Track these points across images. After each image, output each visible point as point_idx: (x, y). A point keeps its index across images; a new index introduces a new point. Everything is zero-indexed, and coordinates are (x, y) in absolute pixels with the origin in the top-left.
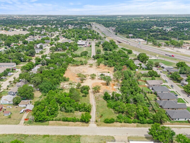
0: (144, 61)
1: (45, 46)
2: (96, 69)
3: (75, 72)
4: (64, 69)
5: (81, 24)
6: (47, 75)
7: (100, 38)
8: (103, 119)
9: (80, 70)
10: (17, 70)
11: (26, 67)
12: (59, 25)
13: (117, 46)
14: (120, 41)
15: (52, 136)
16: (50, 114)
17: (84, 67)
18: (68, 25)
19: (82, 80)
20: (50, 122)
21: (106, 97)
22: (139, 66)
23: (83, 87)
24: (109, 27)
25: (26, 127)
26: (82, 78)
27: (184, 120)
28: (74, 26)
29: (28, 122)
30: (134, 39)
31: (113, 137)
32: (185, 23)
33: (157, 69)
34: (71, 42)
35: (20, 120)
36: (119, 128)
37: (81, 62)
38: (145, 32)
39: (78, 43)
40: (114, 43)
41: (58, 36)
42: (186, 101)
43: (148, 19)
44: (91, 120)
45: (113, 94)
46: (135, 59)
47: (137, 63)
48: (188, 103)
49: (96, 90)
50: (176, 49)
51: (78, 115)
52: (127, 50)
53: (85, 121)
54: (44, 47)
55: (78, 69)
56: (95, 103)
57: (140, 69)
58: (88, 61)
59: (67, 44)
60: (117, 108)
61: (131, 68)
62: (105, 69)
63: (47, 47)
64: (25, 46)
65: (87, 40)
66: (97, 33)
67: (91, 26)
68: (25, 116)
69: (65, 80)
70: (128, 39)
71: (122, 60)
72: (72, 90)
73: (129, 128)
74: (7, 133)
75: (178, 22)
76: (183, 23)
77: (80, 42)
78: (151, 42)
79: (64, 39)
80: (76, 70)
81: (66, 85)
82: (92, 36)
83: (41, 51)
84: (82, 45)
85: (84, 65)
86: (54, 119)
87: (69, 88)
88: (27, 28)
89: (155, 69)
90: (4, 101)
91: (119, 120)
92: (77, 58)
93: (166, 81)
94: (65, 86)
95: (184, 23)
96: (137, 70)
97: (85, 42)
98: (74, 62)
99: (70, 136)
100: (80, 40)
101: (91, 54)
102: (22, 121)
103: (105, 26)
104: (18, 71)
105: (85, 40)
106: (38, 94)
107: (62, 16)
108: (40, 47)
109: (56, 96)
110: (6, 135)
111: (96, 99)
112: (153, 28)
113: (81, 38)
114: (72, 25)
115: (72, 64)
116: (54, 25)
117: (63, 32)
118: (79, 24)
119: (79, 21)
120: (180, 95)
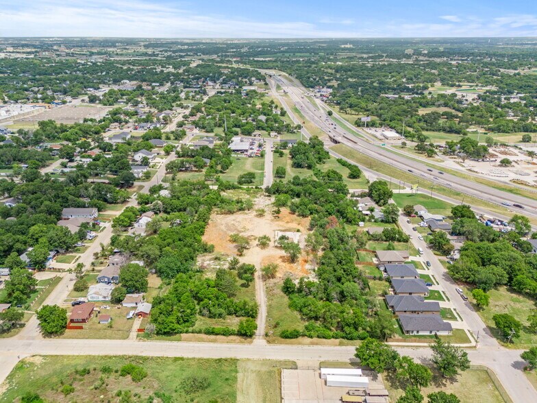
0: (382, 201)
1: (154, 158)
2: (272, 220)
3: (225, 230)
4: (203, 223)
5: (240, 79)
6: (170, 240)
7: (288, 129)
8: (279, 330)
9: (236, 224)
10: (102, 225)
11: (123, 221)
12: (182, 82)
13: (328, 153)
14: (336, 138)
15: (188, 359)
16: (182, 321)
17: (246, 216)
18: (203, 82)
19: (241, 250)
20: (184, 335)
21: (288, 289)
22: (368, 212)
23: (242, 267)
24: (312, 87)
25: (141, 343)
26: (242, 245)
27: (427, 333)
28: (222, 83)
29: (144, 334)
30: (372, 131)
31: (294, 363)
32: (522, 73)
33: (408, 222)
34: (214, 142)
35: (129, 331)
36: (306, 347)
37: (238, 203)
38: (405, 107)
39: (232, 147)
40: (321, 146)
41: (180, 125)
42: (447, 297)
44: (257, 332)
45: (301, 283)
46: (362, 196)
47: (364, 205)
48: (449, 301)
49: (269, 273)
50: (469, 163)
51: (234, 322)
52: (350, 165)
53: (246, 334)
54: (150, 161)
55: (233, 222)
56: (266, 299)
57: (369, 221)
58: (256, 199)
59: (206, 151)
61: (348, 219)
62: (292, 221)
63: (158, 160)
64: (107, 156)
65: (254, 133)
66: (282, 109)
67: (266, 84)
68: (137, 323)
69: (207, 249)
70: (359, 129)
71: (332, 200)
72: (220, 274)
73: (326, 348)
74: (112, 353)
75: (502, 70)
76: (515, 75)
77: (237, 142)
78: (415, 139)
79: (196, 131)
80: (227, 225)
81: (208, 262)
82: (267, 120)
83: (145, 170)
84: (242, 151)
85: (246, 211)
86: (190, 329)
87: (214, 268)
88: (99, 94)
89: (402, 220)
90: (94, 295)
91: (308, 333)
92: (231, 191)
93: (418, 253)
94: (206, 264)
95: (519, 74)
96: (361, 224)
97: (249, 143)
98: (223, 205)
99: (220, 360)
100: (236, 134)
102: (134, 334)
103: (302, 84)
104: (105, 227)
105: (250, 135)
106: (154, 281)
107: (187, 44)
108: (142, 162)
109: (191, 286)
110: (110, 357)
111: (269, 291)
112: (430, 93)
113: (239, 127)
114: (215, 82)
115: (218, 209)
116: (167, 82)
117: (195, 111)
118: (234, 78)
119: (235, 62)
120: (438, 284)
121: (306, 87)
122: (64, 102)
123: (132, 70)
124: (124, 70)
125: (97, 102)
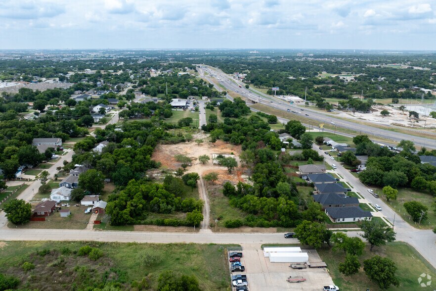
0: (297, 135)
1: (109, 110)
2: (209, 148)
3: (169, 154)
4: (151, 147)
5: (176, 68)
6: (123, 157)
7: (215, 94)
8: (222, 222)
9: (179, 150)
10: (65, 150)
11: (83, 145)
12: (131, 69)
13: (249, 108)
14: (254, 100)
15: (141, 244)
16: (134, 215)
17: (187, 146)
18: (148, 70)
19: (185, 166)
20: (137, 227)
21: (228, 191)
22: (288, 143)
23: (187, 176)
24: (232, 73)
25: (98, 232)
26: (186, 162)
28: (162, 70)
30: (281, 97)
31: (239, 246)
32: (382, 67)
33: (320, 148)
34: (158, 101)
35: (87, 222)
37: (179, 136)
38: (303, 83)
39: (173, 104)
40: (243, 104)
41: (131, 91)
42: (361, 196)
43: (311, 57)
44: (202, 223)
45: (239, 186)
46: (282, 132)
47: (284, 138)
48: (364, 198)
49: (211, 179)
50: (358, 114)
51: (182, 216)
52: (267, 115)
53: (194, 225)
54: (106, 111)
55: (175, 149)
56: (208, 200)
57: (290, 148)
58: (194, 135)
59: (151, 105)
60: (245, 205)
61: (272, 146)
62: (226, 148)
63: (112, 111)
64: (72, 109)
65: (189, 97)
66: (209, 84)
67: (196, 71)
68: (94, 217)
69: (154, 166)
70: (271, 96)
71: (258, 133)
72: (169, 180)
73: (265, 234)
74: (70, 239)
75: (368, 65)
76: (377, 67)
77: (175, 102)
78: (315, 101)
79: (144, 96)
80: (171, 151)
81: (156, 175)
82: (199, 89)
83: (101, 117)
84: (180, 107)
85: (187, 142)
86: (143, 222)
87: (161, 179)
88: (68, 76)
89: (315, 147)
90: (56, 196)
92: (173, 130)
93: (331, 168)
94: (154, 175)
95: (380, 67)
96: (283, 150)
97: (185, 102)
98: (167, 138)
99: (170, 245)
100: (175, 97)
101: (198, 122)
102: (91, 225)
103: (224, 71)
104: (67, 152)
105: (186, 98)
106: (110, 188)
107: (134, 51)
108: (99, 112)
110: (69, 242)
111: (211, 195)
112: (320, 76)
113: (177, 94)
114: (157, 70)
115: (163, 141)
116: (120, 70)
117: (142, 83)
118: (171, 67)
119: (171, 60)
120: (353, 188)
121: (226, 73)
122: (40, 81)
123: (93, 65)
124: (87, 65)
125: (65, 81)
